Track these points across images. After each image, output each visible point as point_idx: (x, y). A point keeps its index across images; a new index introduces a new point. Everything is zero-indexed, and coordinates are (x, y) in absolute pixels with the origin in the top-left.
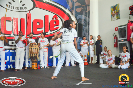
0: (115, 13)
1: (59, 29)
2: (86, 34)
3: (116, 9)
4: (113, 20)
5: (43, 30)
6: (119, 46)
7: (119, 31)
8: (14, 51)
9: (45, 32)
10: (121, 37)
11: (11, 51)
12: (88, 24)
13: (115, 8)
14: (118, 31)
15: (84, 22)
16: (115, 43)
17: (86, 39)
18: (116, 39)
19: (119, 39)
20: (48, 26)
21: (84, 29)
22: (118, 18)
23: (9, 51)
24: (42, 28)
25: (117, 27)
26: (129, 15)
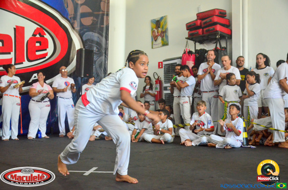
0: (159, 33)
1: (47, 57)
2: (99, 72)
3: (161, 26)
4: (154, 46)
5: (12, 58)
7: (166, 69)
9: (17, 63)
12: (104, 52)
13: (160, 24)
14: (163, 69)
15: (97, 48)
16: (156, 93)
18: (159, 85)
19: (165, 85)
20: (24, 51)
21: (96, 61)
22: (165, 44)
24: (10, 53)
25: (162, 61)
26: (186, 38)
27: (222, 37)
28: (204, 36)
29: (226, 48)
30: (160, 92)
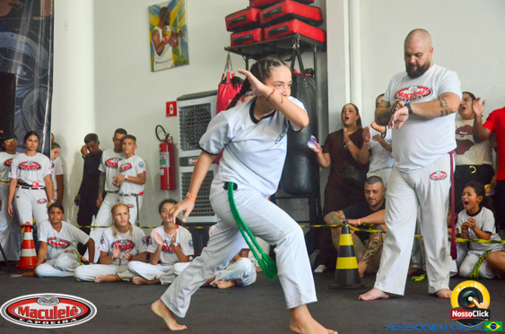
0: (168, 37)
2: (30, 124)
3: (171, 22)
6: (181, 183)
7: (184, 118)
10: (190, 144)
13: (168, 17)
14: (178, 118)
15: (24, 69)
16: (162, 172)
18: (167, 153)
19: (182, 154)
21: (22, 99)
22: (181, 61)
25: (175, 100)
26: (226, 49)
27: (306, 47)
28: (266, 45)
29: (313, 72)
30: (172, 171)
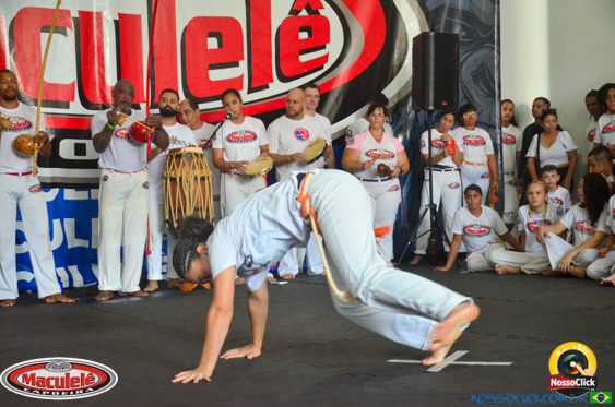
1: (327, 67)
2: (474, 93)
5: (242, 76)
8: (86, 193)
9: (254, 85)
11: (70, 194)
12: (486, 37)
15: (463, 28)
17: (479, 124)
20: (270, 54)
23: (61, 194)
24: (237, 64)
